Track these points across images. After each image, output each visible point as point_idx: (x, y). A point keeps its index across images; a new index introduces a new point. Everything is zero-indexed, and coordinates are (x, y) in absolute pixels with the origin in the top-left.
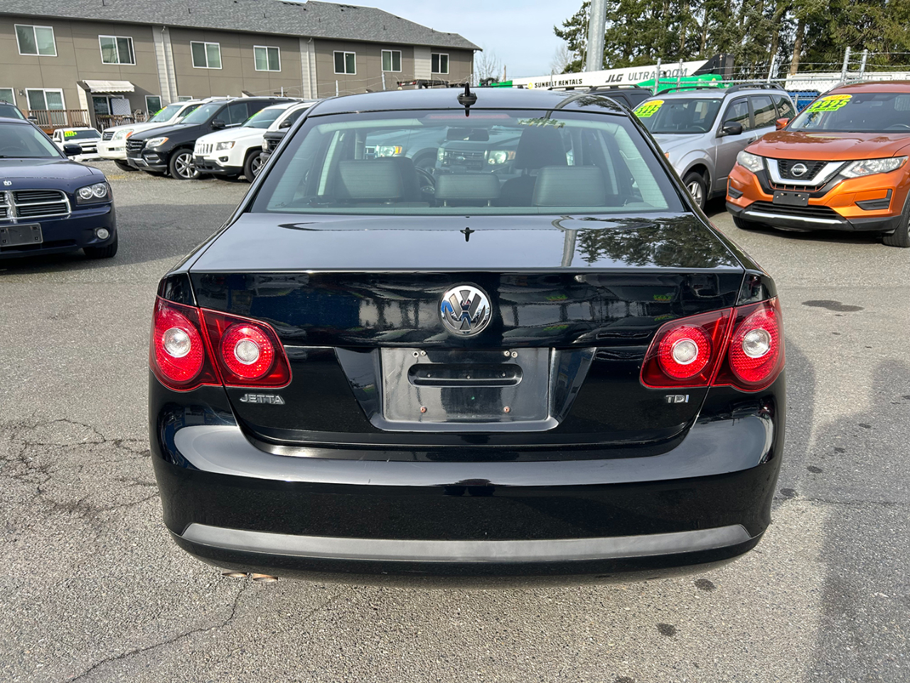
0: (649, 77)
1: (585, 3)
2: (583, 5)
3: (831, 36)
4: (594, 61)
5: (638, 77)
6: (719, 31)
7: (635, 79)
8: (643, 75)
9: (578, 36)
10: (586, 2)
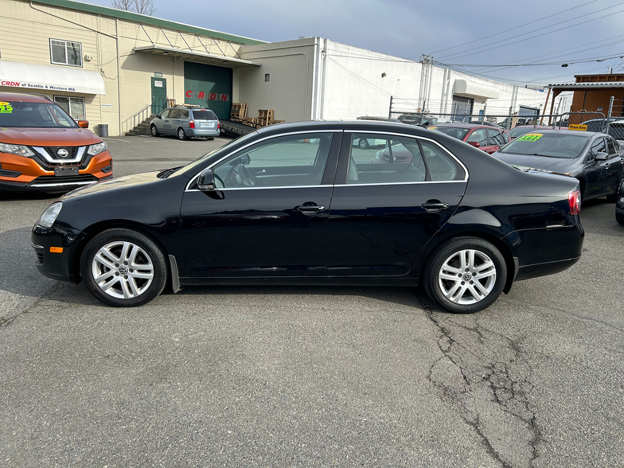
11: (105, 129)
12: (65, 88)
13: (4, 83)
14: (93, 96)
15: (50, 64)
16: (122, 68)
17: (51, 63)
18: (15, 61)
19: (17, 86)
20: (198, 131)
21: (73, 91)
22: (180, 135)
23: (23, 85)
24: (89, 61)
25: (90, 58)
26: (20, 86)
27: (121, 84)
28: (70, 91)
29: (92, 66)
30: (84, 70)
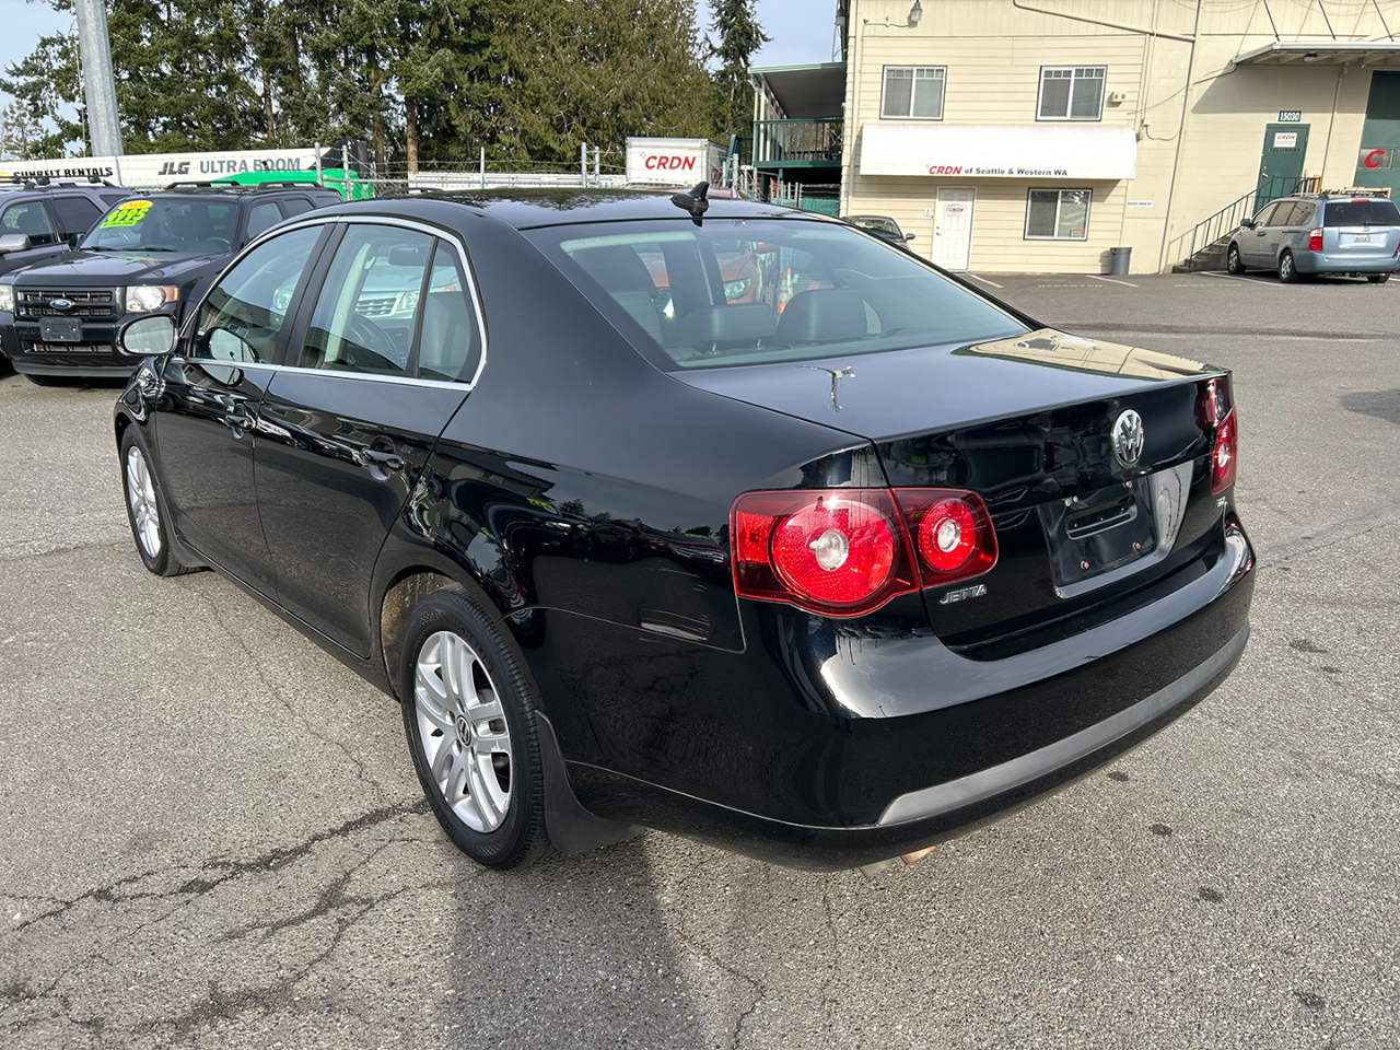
0: (237, 168)
1: (43, 40)
2: (40, 41)
3: (453, 123)
4: (107, 137)
5: (217, 167)
6: (296, 104)
7: (213, 171)
8: (225, 165)
9: (44, 93)
10: (46, 37)
11: (1123, 257)
12: (1047, 170)
13: (933, 170)
14: (1113, 183)
15: (1033, 122)
16: (1195, 110)
17: (1036, 120)
18: (968, 125)
19: (956, 175)
20: (1327, 259)
21: (1064, 177)
22: (1283, 270)
23: (966, 172)
24: (1118, 104)
25: (1120, 97)
26: (962, 174)
27: (1183, 149)
28: (1058, 176)
29: (1124, 115)
30: (1104, 126)
